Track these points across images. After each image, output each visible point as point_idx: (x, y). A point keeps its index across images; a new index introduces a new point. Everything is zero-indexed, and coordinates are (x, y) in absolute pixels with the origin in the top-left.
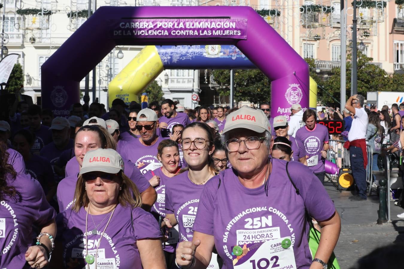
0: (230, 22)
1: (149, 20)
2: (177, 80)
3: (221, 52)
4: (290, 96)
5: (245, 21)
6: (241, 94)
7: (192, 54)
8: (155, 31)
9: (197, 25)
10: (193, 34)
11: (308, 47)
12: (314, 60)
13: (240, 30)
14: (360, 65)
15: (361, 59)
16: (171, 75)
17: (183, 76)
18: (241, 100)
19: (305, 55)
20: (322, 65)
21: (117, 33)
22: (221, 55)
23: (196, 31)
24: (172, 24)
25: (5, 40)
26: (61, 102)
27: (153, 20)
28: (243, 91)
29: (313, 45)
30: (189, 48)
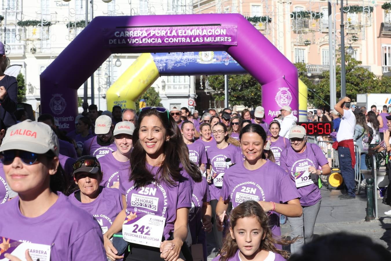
0: (221, 29)
1: (142, 28)
2: (174, 86)
3: (214, 58)
4: (280, 99)
5: (235, 28)
6: (235, 98)
7: (187, 61)
8: (148, 39)
9: (189, 33)
10: (186, 41)
12: (305, 65)
13: (231, 36)
14: (349, 68)
15: (350, 63)
16: (168, 82)
17: (179, 82)
18: (236, 104)
19: (296, 60)
20: (313, 69)
21: (113, 42)
22: (214, 61)
23: (188, 39)
24: (165, 32)
26: (60, 109)
27: (146, 28)
28: (237, 96)
29: (304, 50)
30: (183, 55)
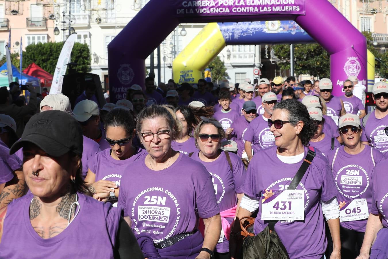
2: (239, 56)
3: (281, 27)
4: (349, 68)
6: (301, 68)
7: (253, 30)
8: (216, 8)
9: (257, 2)
10: (254, 10)
11: (366, 20)
12: (371, 33)
13: (299, 5)
16: (233, 51)
17: (245, 51)
18: (301, 73)
19: (362, 29)
20: (379, 38)
21: (180, 11)
22: (280, 31)
23: (256, 8)
24: (233, 2)
25: (72, 22)
26: (128, 79)
28: (303, 65)
29: (370, 19)
30: (250, 24)
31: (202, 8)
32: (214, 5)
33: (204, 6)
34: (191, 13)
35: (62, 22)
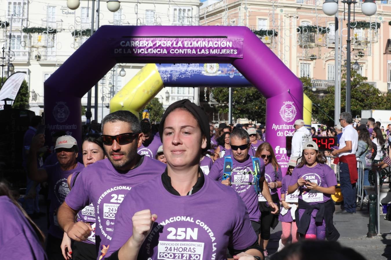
0: (227, 41)
1: (148, 39)
2: (178, 98)
3: (219, 70)
4: (285, 113)
5: (241, 40)
6: (239, 111)
7: (191, 73)
8: (154, 49)
9: (195, 44)
10: (191, 52)
11: (305, 66)
12: (310, 79)
13: (237, 49)
14: (354, 84)
15: (356, 79)
16: (172, 93)
17: (184, 93)
18: (239, 117)
19: (301, 75)
20: (318, 84)
21: (118, 51)
22: (219, 74)
23: (194, 50)
24: (171, 43)
25: (11, 58)
26: (63, 117)
27: (152, 39)
28: (241, 109)
29: (310, 65)
30: (188, 66)
31: (140, 48)
32: (152, 45)
33: (142, 46)
34: (129, 53)
35: (1, 58)
